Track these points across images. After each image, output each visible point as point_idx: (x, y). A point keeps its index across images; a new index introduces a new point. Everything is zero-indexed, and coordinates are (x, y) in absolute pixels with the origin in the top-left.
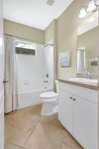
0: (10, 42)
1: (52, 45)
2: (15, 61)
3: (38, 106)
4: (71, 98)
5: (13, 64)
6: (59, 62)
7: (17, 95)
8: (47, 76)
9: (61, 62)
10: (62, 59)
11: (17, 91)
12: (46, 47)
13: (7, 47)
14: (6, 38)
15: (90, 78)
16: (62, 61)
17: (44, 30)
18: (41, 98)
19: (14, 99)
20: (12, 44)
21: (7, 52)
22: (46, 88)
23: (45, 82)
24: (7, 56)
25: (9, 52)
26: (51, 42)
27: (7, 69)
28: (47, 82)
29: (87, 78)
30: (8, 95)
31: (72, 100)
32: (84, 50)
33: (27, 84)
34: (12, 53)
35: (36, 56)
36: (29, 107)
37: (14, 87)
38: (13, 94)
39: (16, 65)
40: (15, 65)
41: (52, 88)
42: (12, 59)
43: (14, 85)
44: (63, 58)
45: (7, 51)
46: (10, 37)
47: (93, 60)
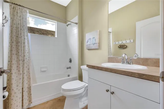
0: (19, 15)
1: (76, 24)
2: (26, 40)
3: (60, 100)
4: (107, 91)
5: (24, 45)
6: (86, 44)
7: (29, 88)
8: (71, 61)
9: (87, 44)
10: (89, 41)
11: (30, 83)
12: (69, 26)
13: (14, 21)
14: (13, 8)
15: (129, 63)
16: (89, 43)
17: (66, 6)
18: (64, 90)
19: (26, 94)
20: (21, 18)
21: (15, 28)
22: (69, 76)
23: (67, 68)
24: (14, 34)
25: (17, 28)
26: (76, 19)
27: (14, 52)
28: (70, 68)
29: (123, 63)
30: (15, 89)
31: (109, 93)
32: (111, 32)
33: (45, 71)
34: (22, 29)
35: (56, 36)
36: (48, 102)
37: (26, 77)
38: (24, 86)
39: (29, 47)
40: (27, 47)
41: (76, 75)
42: (23, 38)
43: (26, 74)
44: (90, 39)
45: (15, 26)
46: (19, 7)
47: (120, 42)
